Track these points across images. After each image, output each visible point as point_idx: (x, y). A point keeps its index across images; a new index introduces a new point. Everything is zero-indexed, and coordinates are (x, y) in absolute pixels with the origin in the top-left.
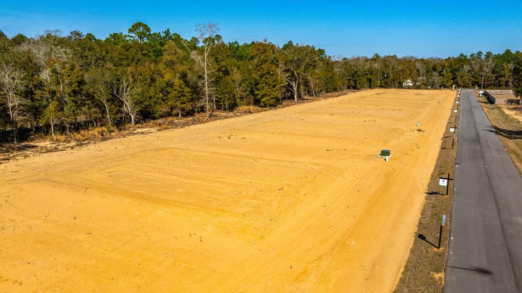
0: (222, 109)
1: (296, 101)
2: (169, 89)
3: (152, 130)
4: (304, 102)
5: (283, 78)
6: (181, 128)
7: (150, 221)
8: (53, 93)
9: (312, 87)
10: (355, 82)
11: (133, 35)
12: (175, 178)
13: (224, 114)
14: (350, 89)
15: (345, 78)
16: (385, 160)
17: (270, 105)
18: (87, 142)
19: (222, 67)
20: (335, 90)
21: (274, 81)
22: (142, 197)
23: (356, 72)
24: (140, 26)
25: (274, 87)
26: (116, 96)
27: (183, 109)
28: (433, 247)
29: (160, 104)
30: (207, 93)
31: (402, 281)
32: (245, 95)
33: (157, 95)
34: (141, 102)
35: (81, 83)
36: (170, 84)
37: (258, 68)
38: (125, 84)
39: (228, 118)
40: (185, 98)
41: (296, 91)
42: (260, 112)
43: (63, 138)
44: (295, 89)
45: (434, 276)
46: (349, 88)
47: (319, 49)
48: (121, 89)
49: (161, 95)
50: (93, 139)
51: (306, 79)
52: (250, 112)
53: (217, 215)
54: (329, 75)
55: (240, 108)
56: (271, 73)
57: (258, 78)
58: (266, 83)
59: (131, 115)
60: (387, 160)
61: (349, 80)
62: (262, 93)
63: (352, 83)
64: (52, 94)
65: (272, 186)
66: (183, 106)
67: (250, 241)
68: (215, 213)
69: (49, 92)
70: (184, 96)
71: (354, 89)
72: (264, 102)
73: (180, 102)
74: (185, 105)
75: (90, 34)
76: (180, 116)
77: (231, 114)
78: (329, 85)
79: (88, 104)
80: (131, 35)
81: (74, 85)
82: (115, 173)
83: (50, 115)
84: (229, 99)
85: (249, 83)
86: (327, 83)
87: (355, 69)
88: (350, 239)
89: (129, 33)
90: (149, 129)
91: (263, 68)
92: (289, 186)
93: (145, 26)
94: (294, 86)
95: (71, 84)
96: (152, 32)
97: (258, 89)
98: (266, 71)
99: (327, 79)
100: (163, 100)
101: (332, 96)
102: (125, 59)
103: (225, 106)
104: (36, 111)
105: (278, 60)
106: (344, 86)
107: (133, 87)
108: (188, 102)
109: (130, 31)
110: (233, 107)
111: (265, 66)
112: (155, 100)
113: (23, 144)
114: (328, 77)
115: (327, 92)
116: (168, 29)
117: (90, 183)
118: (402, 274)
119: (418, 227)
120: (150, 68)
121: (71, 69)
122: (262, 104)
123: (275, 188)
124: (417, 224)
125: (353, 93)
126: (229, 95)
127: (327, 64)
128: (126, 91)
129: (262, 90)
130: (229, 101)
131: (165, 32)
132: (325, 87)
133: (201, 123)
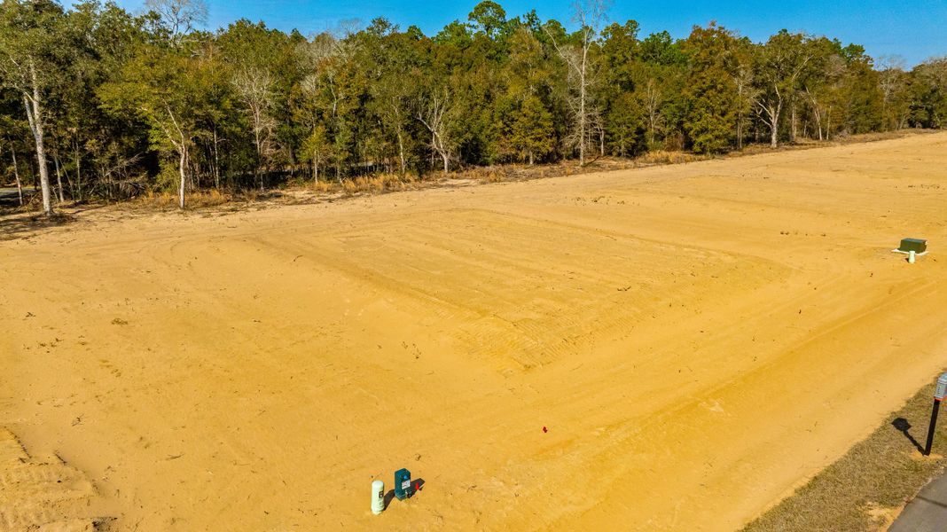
0: (614, 154)
1: (774, 145)
2: (514, 114)
3: (473, 182)
4: (794, 149)
5: (748, 98)
6: (523, 181)
7: (360, 314)
8: (320, 114)
9: (818, 119)
10: (930, 111)
11: (476, 23)
12: (446, 253)
13: (614, 163)
14: (914, 127)
15: (905, 104)
16: (908, 260)
17: (713, 151)
18: (358, 194)
19: (621, 75)
20: (875, 128)
21: (724, 103)
22: (368, 276)
23: (933, 91)
24: (488, 7)
25: (723, 114)
26: (421, 123)
27: (537, 151)
28: (915, 448)
29: (498, 139)
30: (582, 121)
31: (787, 506)
32: (667, 130)
33: (494, 125)
34: (460, 135)
35: (365, 98)
36: (517, 106)
37: (694, 78)
38: (436, 103)
39: (618, 169)
40: (540, 131)
41: (775, 125)
42: (687, 161)
43: (325, 186)
44: (774, 121)
45: (870, 512)
46: (912, 124)
47: (851, 45)
48: (430, 112)
49: (500, 124)
50: (371, 190)
51: (806, 104)
52: (667, 162)
53: (470, 318)
54: (864, 96)
55: (652, 154)
56: (719, 86)
57: (692, 98)
58: (708, 108)
59: (444, 156)
60: (912, 260)
61: (915, 108)
62: (697, 126)
63: (922, 115)
64: (318, 115)
65: (610, 283)
66: (537, 144)
67: (502, 370)
68: (468, 314)
69: (314, 112)
70: (540, 126)
71: (924, 127)
72: (701, 144)
73: (533, 137)
74: (541, 143)
75: (415, 27)
76: (531, 163)
77: (629, 163)
78: (861, 118)
79: (375, 134)
80: (472, 23)
81: (353, 102)
82: (359, 238)
83: (314, 148)
84: (627, 135)
85: (678, 107)
86: (857, 114)
87: (933, 83)
88: (712, 400)
89: (469, 19)
90: (468, 181)
91: (703, 78)
92: (644, 285)
93: (497, 7)
94: (772, 115)
95: (348, 98)
96: (508, 18)
97: (691, 120)
98: (708, 83)
99: (858, 105)
100: (504, 133)
101: (864, 141)
102: (456, 64)
103: (620, 148)
104: (295, 142)
105: (737, 61)
106: (899, 120)
107: (449, 108)
108: (547, 137)
109: (471, 16)
110: (636, 151)
111: (708, 74)
112: (488, 132)
113: (273, 191)
114: (859, 101)
115: (855, 132)
116: (534, 11)
117: (310, 249)
118: (796, 491)
119: (908, 402)
120: (486, 78)
121: (350, 75)
122: (696, 148)
123: (611, 286)
124: (912, 396)
125: (920, 136)
126: (629, 127)
127: (862, 73)
128: (438, 114)
129: (698, 120)
130: (628, 139)
131: (528, 16)
132: (852, 122)
133: (562, 176)
